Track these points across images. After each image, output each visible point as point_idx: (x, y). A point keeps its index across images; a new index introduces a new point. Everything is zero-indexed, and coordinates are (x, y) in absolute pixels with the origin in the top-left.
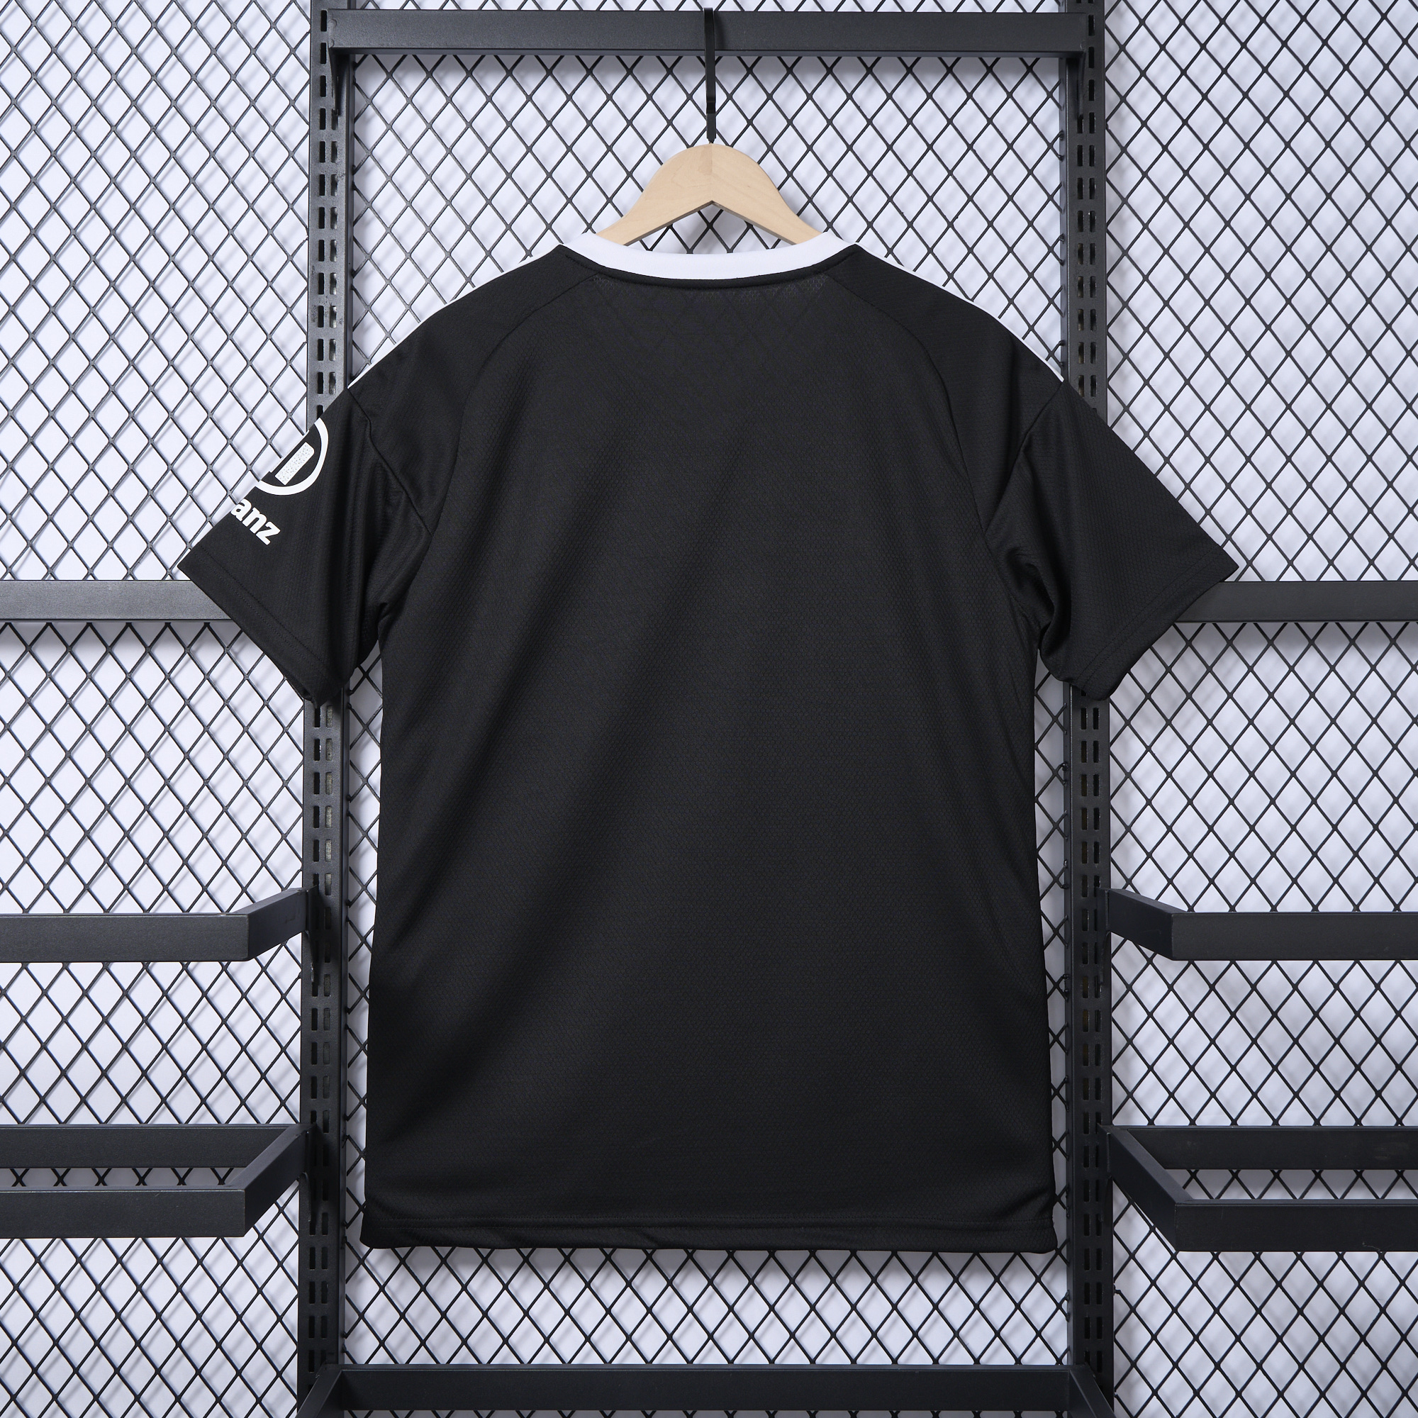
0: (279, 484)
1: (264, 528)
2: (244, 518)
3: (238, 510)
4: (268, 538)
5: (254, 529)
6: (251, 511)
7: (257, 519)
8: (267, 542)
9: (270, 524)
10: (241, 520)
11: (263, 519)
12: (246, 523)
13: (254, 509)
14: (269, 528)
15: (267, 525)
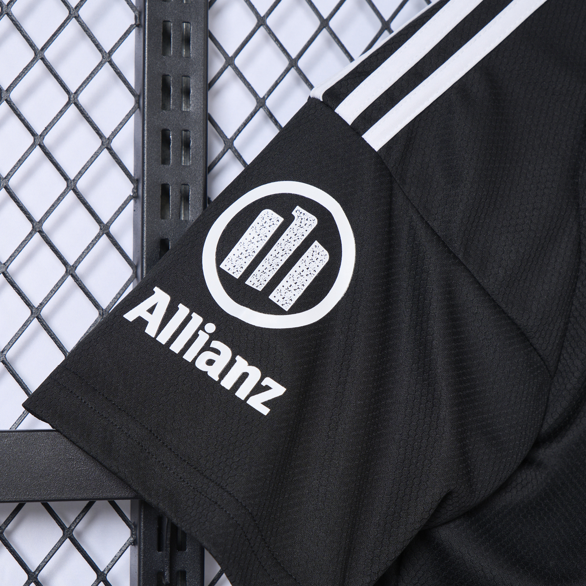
0: (277, 310)
1: (259, 389)
2: (222, 375)
3: (210, 362)
4: (265, 404)
5: (242, 393)
6: (232, 362)
7: (244, 376)
8: (265, 411)
9: (268, 381)
10: (216, 379)
11: (255, 374)
12: (227, 383)
13: (238, 358)
14: (267, 388)
15: (264, 383)
